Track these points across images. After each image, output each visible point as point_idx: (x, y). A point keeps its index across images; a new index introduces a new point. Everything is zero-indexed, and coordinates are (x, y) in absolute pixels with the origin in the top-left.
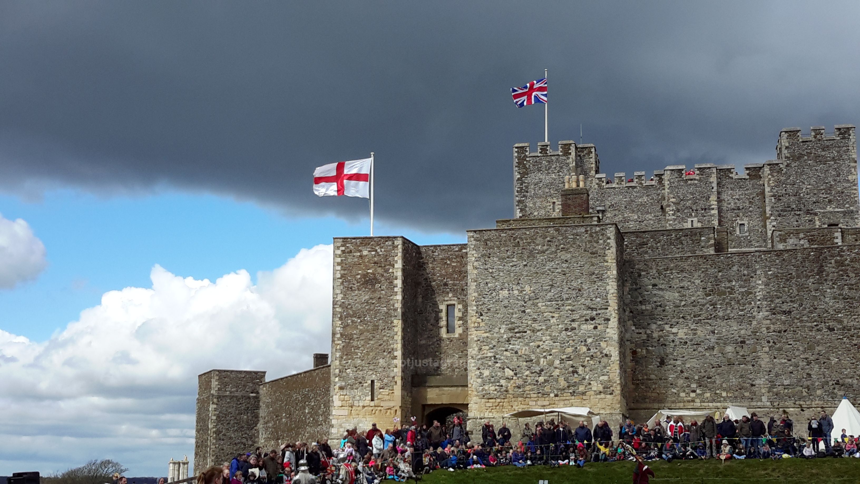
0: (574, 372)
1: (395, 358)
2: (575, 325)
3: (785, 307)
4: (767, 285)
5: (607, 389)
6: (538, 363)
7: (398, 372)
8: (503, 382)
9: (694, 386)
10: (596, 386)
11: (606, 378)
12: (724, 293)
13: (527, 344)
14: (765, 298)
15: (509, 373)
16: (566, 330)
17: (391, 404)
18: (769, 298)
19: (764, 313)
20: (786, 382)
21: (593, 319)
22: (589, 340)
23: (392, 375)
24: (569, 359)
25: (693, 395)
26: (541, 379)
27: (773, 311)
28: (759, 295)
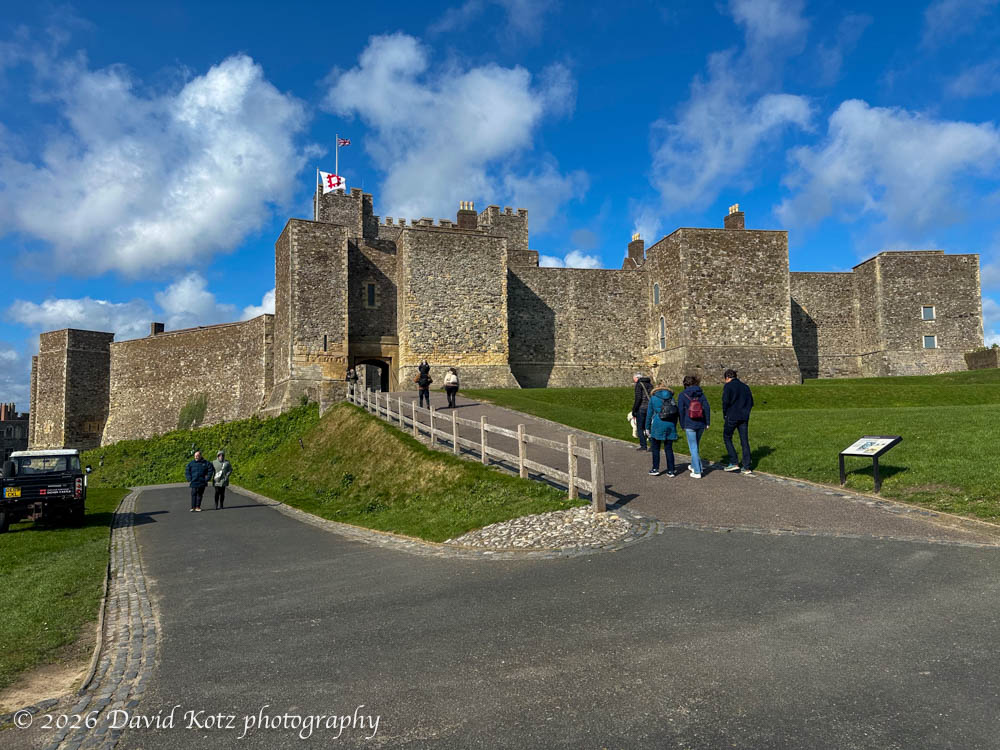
0: (479, 337)
1: (343, 319)
2: (480, 304)
3: (585, 305)
4: (576, 290)
5: (500, 349)
6: (455, 329)
7: (346, 329)
8: (430, 341)
9: (532, 351)
10: (494, 347)
11: (499, 342)
12: (551, 293)
13: (448, 316)
14: (573, 299)
15: (434, 335)
16: (475, 308)
17: (341, 354)
18: (577, 298)
19: (573, 308)
20: (584, 350)
21: (492, 302)
22: (490, 316)
23: (341, 332)
24: (476, 327)
25: (531, 357)
26: (457, 341)
27: (579, 307)
28: (571, 296)
